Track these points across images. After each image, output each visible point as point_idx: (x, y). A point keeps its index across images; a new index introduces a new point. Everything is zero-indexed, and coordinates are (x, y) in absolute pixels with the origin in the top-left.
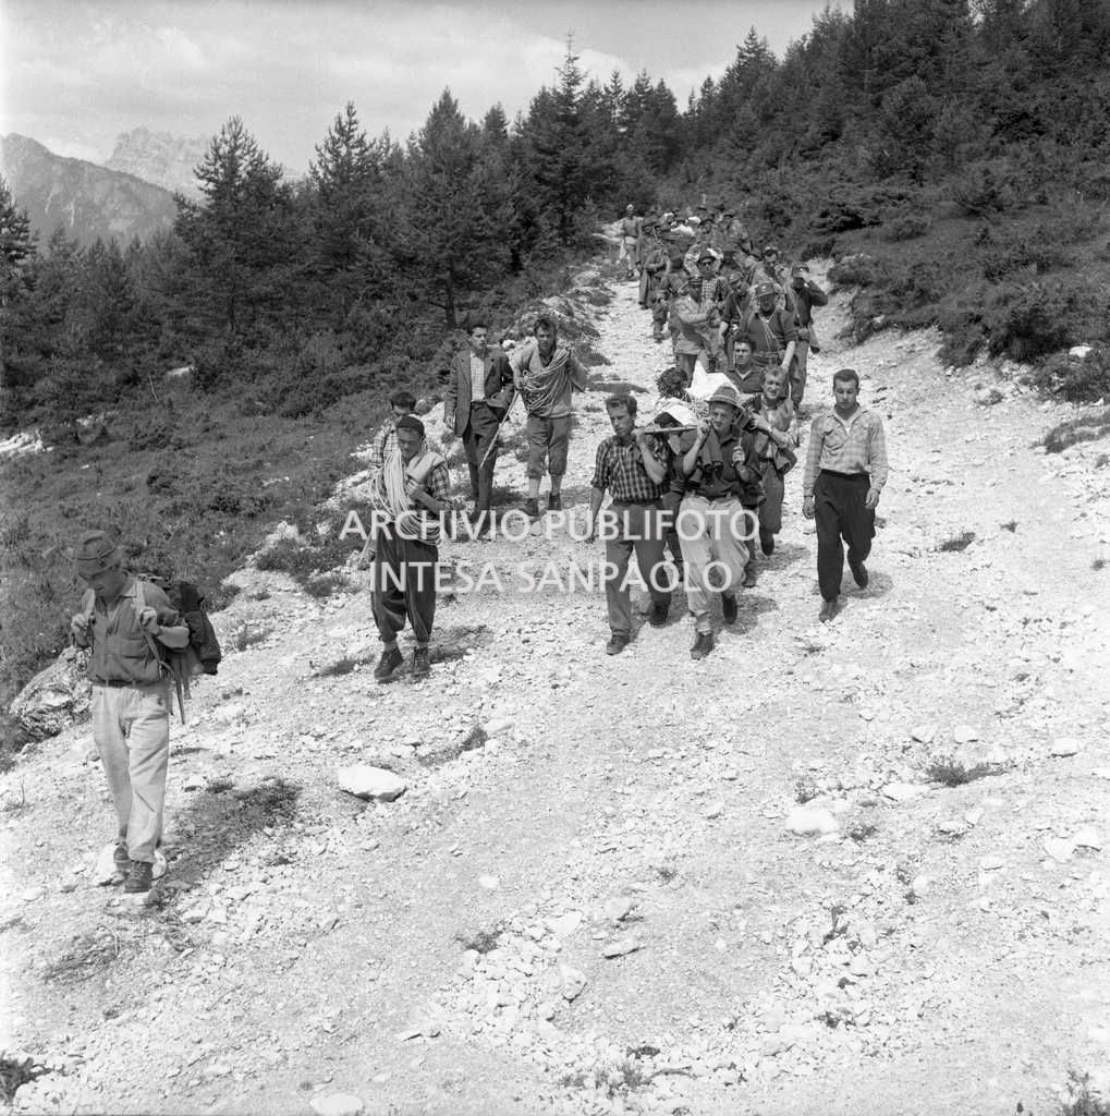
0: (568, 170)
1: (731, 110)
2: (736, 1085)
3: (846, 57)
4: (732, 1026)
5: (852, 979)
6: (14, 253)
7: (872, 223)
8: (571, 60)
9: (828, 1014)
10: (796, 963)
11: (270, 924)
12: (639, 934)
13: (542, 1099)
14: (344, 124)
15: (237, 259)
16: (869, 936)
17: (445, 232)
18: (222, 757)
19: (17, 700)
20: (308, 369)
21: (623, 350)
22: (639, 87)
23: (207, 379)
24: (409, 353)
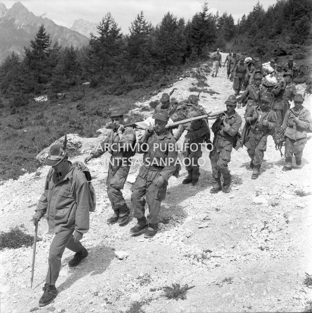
0: (202, 35)
1: (250, 24)
2: (234, 261)
3: (285, 11)
4: (233, 248)
5: (268, 240)
6: (44, 46)
7: (289, 54)
8: (206, 4)
9: (261, 247)
10: (253, 234)
11: (105, 211)
12: (209, 223)
13: (179, 259)
14: (140, 16)
15: (106, 53)
16: (275, 229)
17: (166, 47)
18: (94, 171)
19: (38, 155)
20: (124, 82)
21: (213, 84)
22: (224, 16)
23: (94, 85)
24: (152, 79)
